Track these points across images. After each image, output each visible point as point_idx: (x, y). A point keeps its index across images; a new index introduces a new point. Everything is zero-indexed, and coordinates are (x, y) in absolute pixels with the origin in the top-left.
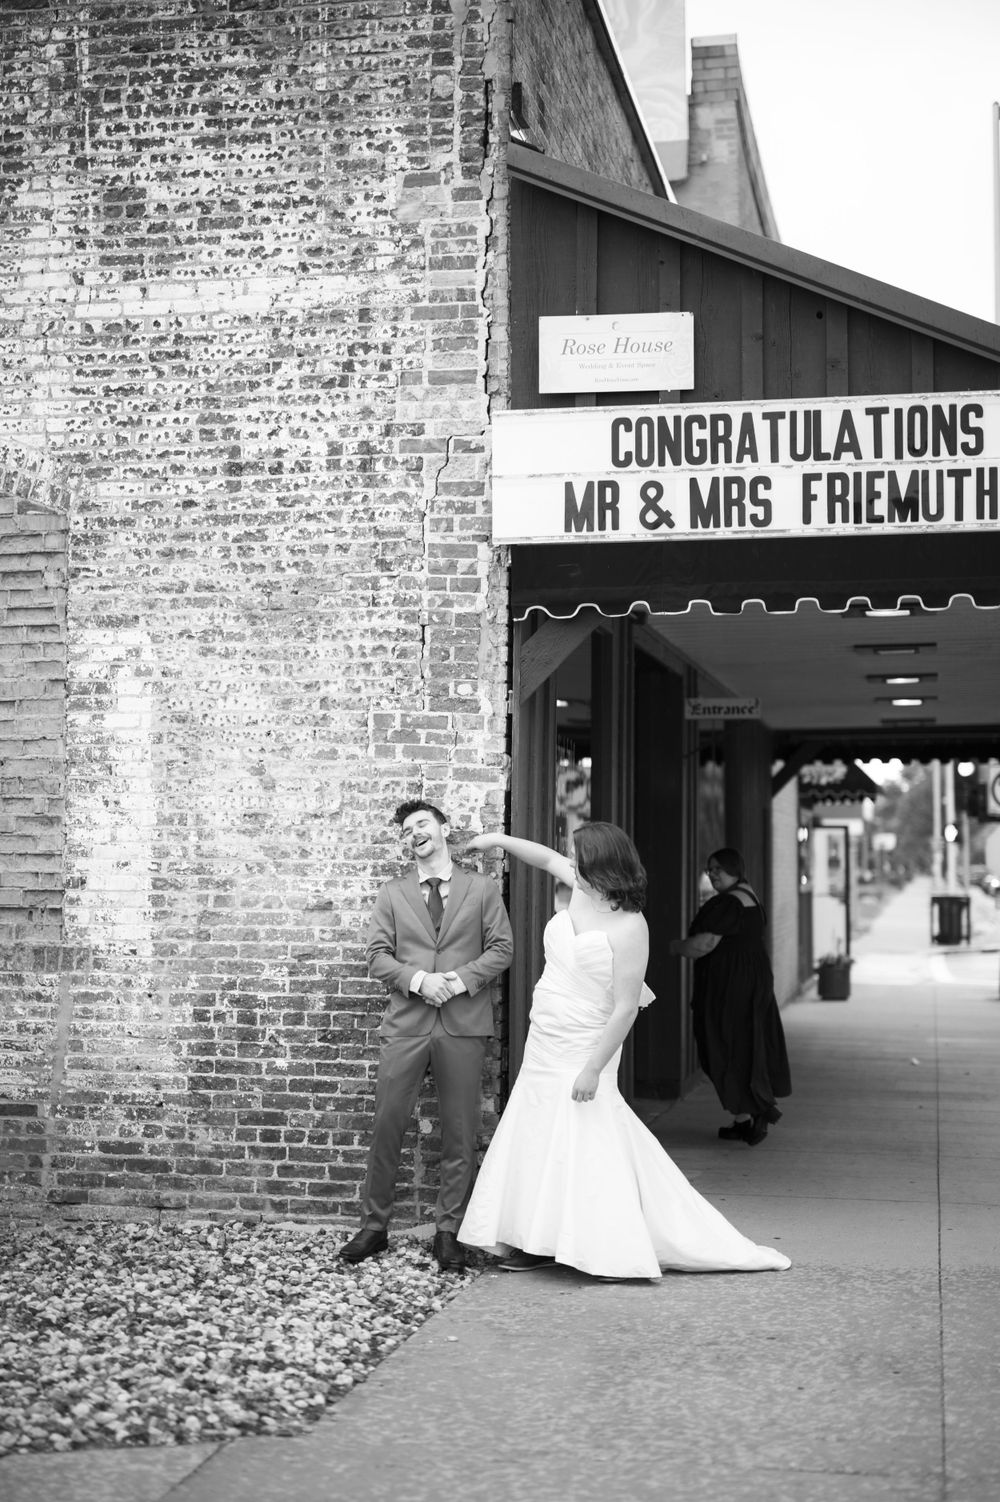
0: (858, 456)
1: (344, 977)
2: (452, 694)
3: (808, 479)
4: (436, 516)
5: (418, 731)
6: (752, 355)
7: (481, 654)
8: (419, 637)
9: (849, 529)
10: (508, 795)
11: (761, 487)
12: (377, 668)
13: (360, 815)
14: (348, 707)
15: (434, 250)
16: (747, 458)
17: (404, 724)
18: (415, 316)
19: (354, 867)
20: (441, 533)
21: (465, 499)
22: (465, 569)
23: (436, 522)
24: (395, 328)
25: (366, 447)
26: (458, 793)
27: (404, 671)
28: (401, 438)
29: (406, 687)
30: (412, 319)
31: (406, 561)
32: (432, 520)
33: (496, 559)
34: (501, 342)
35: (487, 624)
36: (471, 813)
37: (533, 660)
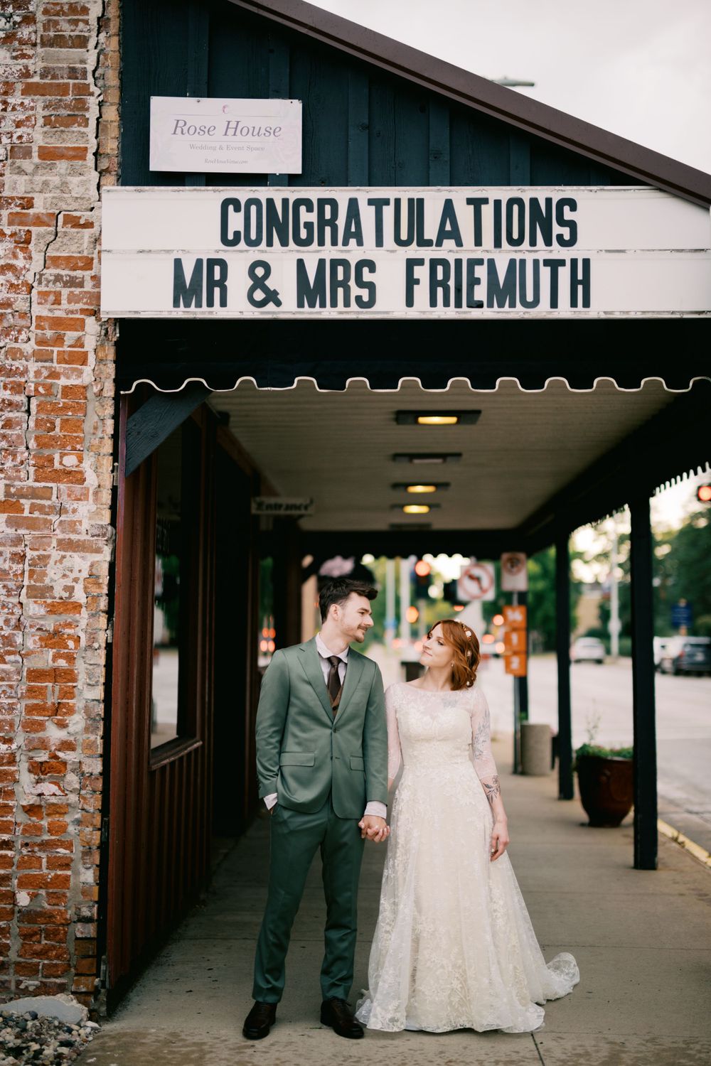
0: (459, 244)
2: (57, 465)
3: (411, 264)
4: (44, 289)
5: (22, 501)
6: (358, 142)
7: (88, 427)
8: (24, 409)
9: (451, 313)
10: (112, 566)
11: (365, 270)
15: (46, 28)
16: (353, 241)
17: (8, 494)
18: (24, 92)
20: (48, 306)
21: (73, 273)
22: (72, 342)
23: (44, 295)
24: (4, 102)
26: (61, 563)
27: (9, 442)
28: (9, 211)
29: (10, 458)
30: (22, 95)
31: (12, 333)
32: (39, 293)
33: (103, 332)
34: (112, 121)
35: (94, 397)
36: (74, 584)
37: (139, 433)
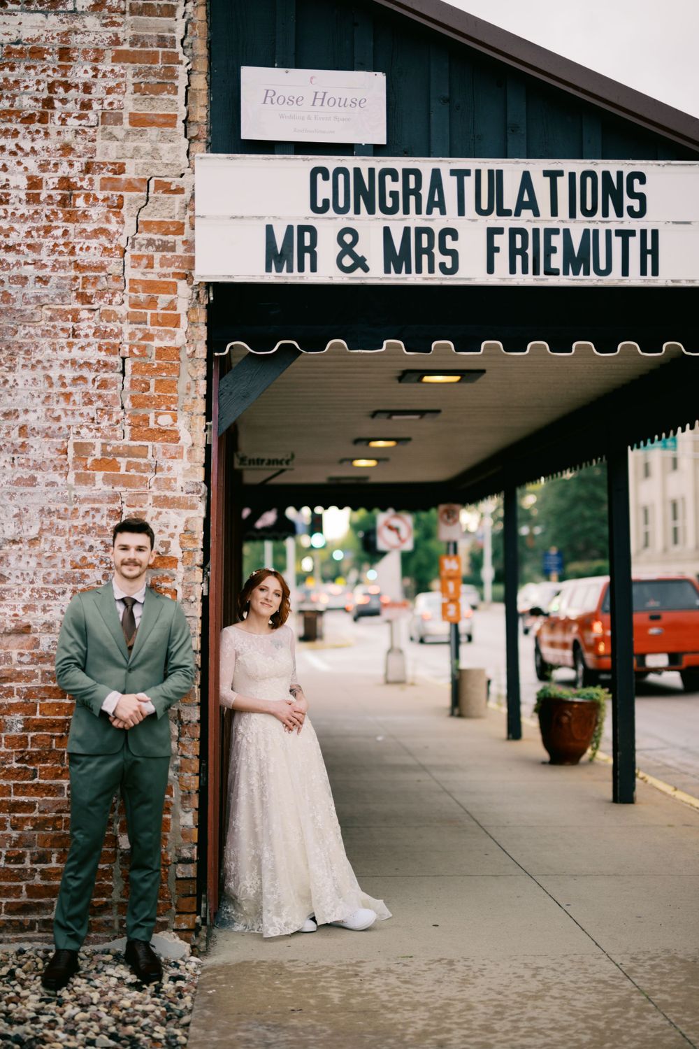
0: (536, 214)
1: (43, 699)
2: (152, 425)
3: (492, 232)
4: (136, 252)
5: (119, 459)
6: (439, 114)
7: (181, 387)
8: (119, 369)
9: (528, 280)
10: (206, 522)
11: (448, 238)
12: (77, 398)
13: (60, 541)
14: (47, 436)
16: (436, 210)
17: (104, 452)
18: (114, 60)
19: (53, 592)
20: (141, 269)
21: (165, 238)
22: (165, 305)
23: (137, 258)
24: (95, 69)
25: (65, 183)
26: (157, 519)
27: (105, 402)
28: (101, 176)
29: (106, 417)
30: (112, 62)
31: (107, 295)
32: (133, 256)
33: (195, 295)
34: (200, 90)
35: (187, 358)
36: (170, 539)
37: (231, 393)
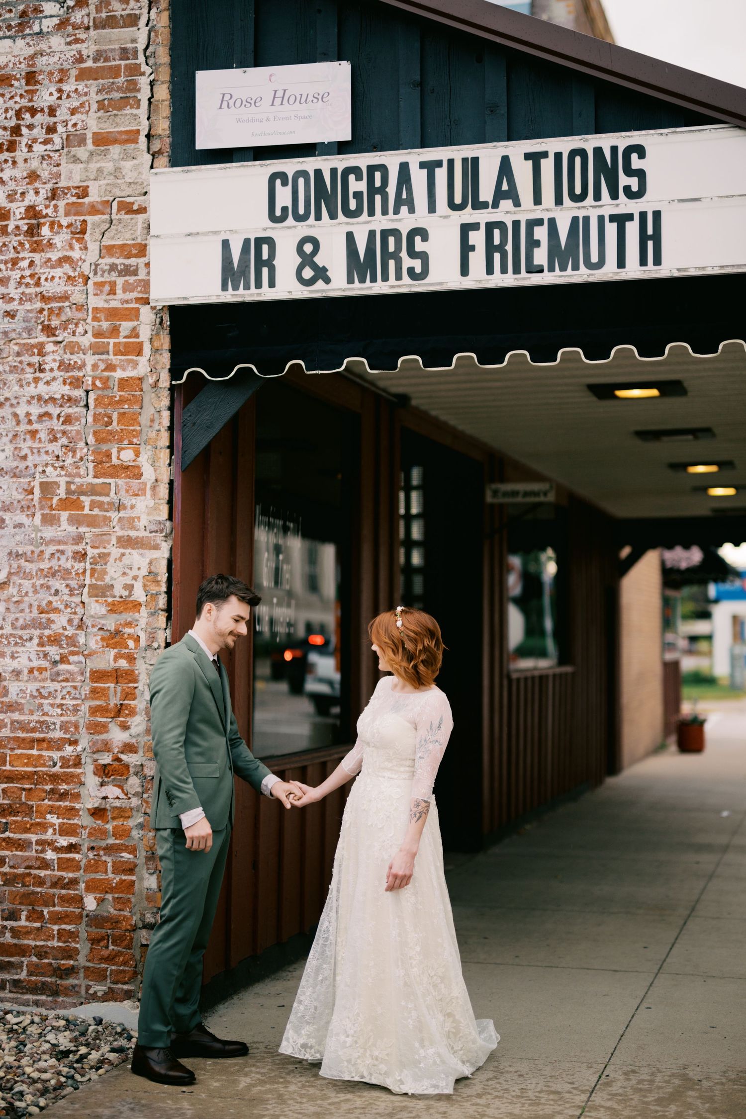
0: (517, 204)
1: (12, 749)
2: (115, 461)
3: (466, 229)
4: (99, 279)
5: (82, 498)
6: (409, 101)
7: (144, 419)
8: (83, 403)
9: (509, 280)
10: (170, 562)
11: (418, 239)
12: (43, 435)
13: (27, 584)
14: (15, 476)
15: (98, 10)
16: (404, 209)
17: (69, 492)
18: (79, 78)
19: (21, 638)
20: (104, 297)
21: (127, 262)
22: (126, 333)
23: (99, 285)
24: (60, 91)
25: (32, 212)
26: (121, 561)
27: (69, 438)
28: (66, 201)
29: (70, 454)
30: (76, 81)
31: (70, 326)
32: (95, 284)
33: (158, 320)
34: (163, 101)
35: (150, 388)
36: (133, 582)
37: (194, 424)
